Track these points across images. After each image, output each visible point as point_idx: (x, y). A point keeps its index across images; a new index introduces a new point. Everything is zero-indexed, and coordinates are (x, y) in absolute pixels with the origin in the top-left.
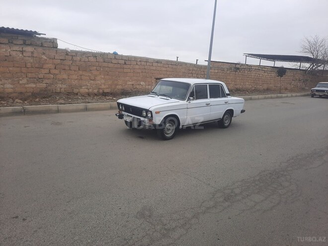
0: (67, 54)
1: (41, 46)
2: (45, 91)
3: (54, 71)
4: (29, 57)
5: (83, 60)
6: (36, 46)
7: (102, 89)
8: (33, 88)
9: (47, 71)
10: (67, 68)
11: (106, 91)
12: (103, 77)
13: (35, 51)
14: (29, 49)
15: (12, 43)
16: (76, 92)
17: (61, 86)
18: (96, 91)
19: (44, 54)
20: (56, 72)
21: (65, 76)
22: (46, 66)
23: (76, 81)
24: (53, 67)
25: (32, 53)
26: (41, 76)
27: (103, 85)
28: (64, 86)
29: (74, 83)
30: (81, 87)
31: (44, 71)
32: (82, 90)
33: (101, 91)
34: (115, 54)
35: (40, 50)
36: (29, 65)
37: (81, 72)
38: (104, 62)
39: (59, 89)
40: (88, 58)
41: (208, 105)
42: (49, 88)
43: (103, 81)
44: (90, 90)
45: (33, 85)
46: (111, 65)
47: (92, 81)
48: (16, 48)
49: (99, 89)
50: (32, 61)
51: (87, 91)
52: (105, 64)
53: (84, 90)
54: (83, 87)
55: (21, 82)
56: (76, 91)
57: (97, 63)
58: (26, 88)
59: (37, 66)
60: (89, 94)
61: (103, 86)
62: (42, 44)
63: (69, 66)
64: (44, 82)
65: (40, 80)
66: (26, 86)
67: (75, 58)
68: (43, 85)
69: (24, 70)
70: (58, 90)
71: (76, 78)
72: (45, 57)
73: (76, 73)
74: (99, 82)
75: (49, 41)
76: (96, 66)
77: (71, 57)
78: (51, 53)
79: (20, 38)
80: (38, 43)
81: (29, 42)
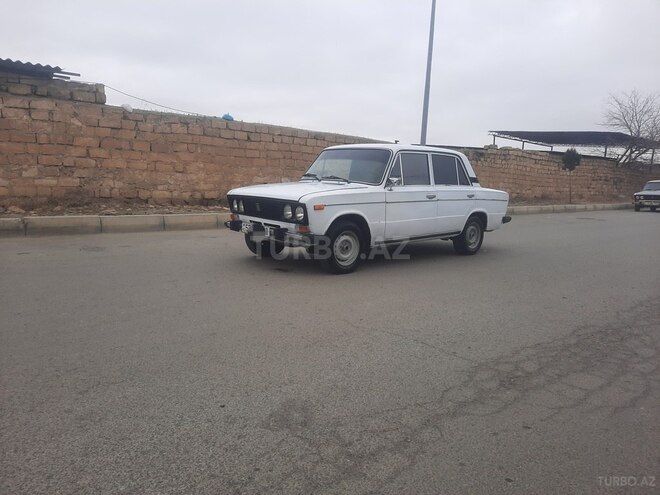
0: (125, 117)
1: (70, 99)
2: (78, 193)
3: (95, 152)
4: (43, 121)
5: (158, 130)
6: (59, 98)
7: (199, 191)
8: (51, 187)
9: (83, 151)
10: (125, 145)
11: (208, 195)
12: (202, 165)
13: (56, 108)
14: (44, 105)
15: (7, 91)
16: (146, 198)
17: (111, 183)
18: (187, 196)
19: (76, 115)
20: (102, 153)
21: (121, 164)
22: (80, 141)
23: (145, 174)
24: (94, 142)
25: (51, 113)
26: (69, 161)
27: (202, 183)
28: (118, 184)
29: (141, 177)
30: (155, 186)
31: (74, 152)
32: (158, 192)
33: (198, 195)
34: (228, 119)
35: (68, 106)
36: (43, 138)
37: (154, 156)
38: (204, 135)
39: (108, 190)
40: (170, 126)
41: (431, 198)
42: (86, 187)
43: (202, 175)
44: (175, 194)
45: (52, 181)
46: (218, 142)
47: (178, 174)
48: (15, 102)
49: (195, 191)
50: (49, 129)
51: (167, 194)
52: (207, 140)
53: (161, 193)
54: (160, 187)
55: (25, 174)
56: (144, 194)
57: (190, 137)
58: (36, 187)
59: (60, 139)
60: (172, 202)
61: (202, 186)
62: (71, 94)
63: (130, 142)
64: (75, 175)
65: (67, 170)
66: (37, 182)
67: (142, 126)
68: (73, 182)
69: (32, 148)
70: (106, 192)
71: (145, 167)
72: (77, 123)
73: (144, 156)
74: (194, 177)
75: (87, 89)
76: (187, 144)
77: (133, 123)
78: (92, 114)
79: (24, 81)
80: (65, 92)
81: (41, 90)
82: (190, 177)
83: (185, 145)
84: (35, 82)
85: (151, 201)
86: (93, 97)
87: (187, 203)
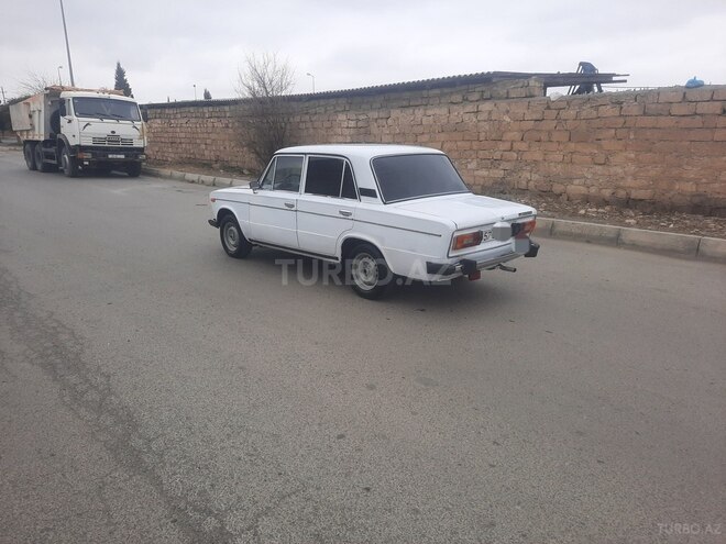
0: (548, 108)
1: (507, 98)
2: (501, 184)
3: (517, 146)
4: (485, 121)
5: (584, 114)
6: (499, 99)
7: (623, 188)
8: (484, 178)
9: (507, 146)
10: (544, 137)
11: (634, 194)
12: (632, 155)
13: (495, 108)
14: (486, 106)
15: (467, 100)
16: (558, 192)
17: (528, 175)
18: (607, 193)
20: (523, 146)
21: (538, 156)
22: (508, 136)
23: (560, 166)
24: (517, 136)
25: (490, 113)
26: (497, 155)
27: (629, 179)
28: (535, 177)
29: (557, 169)
30: (570, 179)
31: (502, 146)
32: (573, 187)
33: (622, 194)
35: (503, 105)
36: (482, 136)
37: (572, 145)
38: (645, 114)
39: (524, 183)
40: (597, 108)
42: (509, 178)
43: (632, 168)
44: (593, 190)
45: (484, 173)
46: (665, 122)
47: (597, 167)
48: (470, 108)
49: (617, 187)
51: (583, 190)
52: (648, 121)
53: (576, 188)
54: (576, 182)
55: (469, 166)
56: (557, 188)
57: (622, 120)
58: (475, 177)
59: (493, 136)
60: (586, 200)
61: (629, 182)
62: (508, 93)
63: (549, 132)
64: (501, 167)
65: (495, 163)
66: (476, 173)
68: (498, 173)
69: (475, 145)
70: (523, 185)
71: (561, 159)
72: (508, 119)
73: (561, 147)
74: (619, 170)
75: (521, 85)
76: (616, 129)
77: (556, 112)
78: (519, 109)
79: (477, 90)
80: (503, 92)
81: (487, 95)
82: (612, 170)
83: (613, 131)
84: (484, 88)
85: (565, 197)
86: (523, 92)
87: (606, 203)
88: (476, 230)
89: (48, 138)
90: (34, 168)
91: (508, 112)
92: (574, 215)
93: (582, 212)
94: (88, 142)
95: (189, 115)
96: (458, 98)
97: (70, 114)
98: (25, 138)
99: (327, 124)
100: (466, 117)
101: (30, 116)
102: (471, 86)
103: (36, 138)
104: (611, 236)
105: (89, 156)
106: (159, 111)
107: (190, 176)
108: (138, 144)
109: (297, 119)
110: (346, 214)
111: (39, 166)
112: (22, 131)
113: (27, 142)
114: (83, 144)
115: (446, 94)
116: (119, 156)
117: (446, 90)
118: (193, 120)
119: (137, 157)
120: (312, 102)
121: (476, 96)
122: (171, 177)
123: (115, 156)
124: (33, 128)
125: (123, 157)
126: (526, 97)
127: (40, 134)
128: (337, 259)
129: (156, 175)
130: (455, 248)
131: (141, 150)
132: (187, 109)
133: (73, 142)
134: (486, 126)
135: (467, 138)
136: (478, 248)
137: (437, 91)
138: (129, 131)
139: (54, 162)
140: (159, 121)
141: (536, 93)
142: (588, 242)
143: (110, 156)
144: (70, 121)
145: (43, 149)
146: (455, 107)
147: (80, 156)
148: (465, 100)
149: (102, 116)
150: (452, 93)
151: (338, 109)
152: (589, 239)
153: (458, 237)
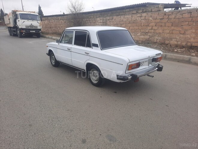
0: (165, 15)
2: (148, 40)
3: (154, 28)
4: (143, 19)
5: (177, 17)
6: (148, 12)
7: (190, 42)
8: (142, 38)
9: (150, 28)
10: (163, 25)
11: (193, 44)
12: (194, 31)
13: (147, 15)
14: (144, 14)
15: (138, 13)
16: (167, 43)
17: (157, 38)
18: (184, 44)
20: (156, 28)
21: (161, 31)
22: (151, 24)
24: (153, 24)
25: (145, 17)
26: (147, 31)
27: (192, 39)
28: (160, 38)
29: (167, 36)
30: (171, 39)
32: (172, 42)
33: (189, 44)
35: (150, 14)
36: (143, 24)
37: (173, 28)
40: (182, 14)
42: (150, 39)
43: (194, 35)
44: (179, 43)
45: (143, 37)
47: (181, 35)
48: (139, 15)
49: (188, 42)
51: (176, 43)
53: (173, 42)
54: (174, 40)
55: (138, 35)
56: (167, 42)
57: (191, 18)
58: (139, 38)
59: (146, 25)
60: (177, 46)
61: (192, 40)
62: (151, 10)
63: (165, 23)
64: (148, 35)
65: (146, 33)
66: (140, 37)
67: (170, 17)
68: (147, 37)
69: (140, 28)
70: (155, 41)
71: (169, 32)
72: (151, 19)
73: (169, 28)
74: (189, 36)
75: (156, 7)
76: (189, 22)
77: (167, 16)
78: (155, 15)
79: (141, 9)
80: (150, 9)
81: (145, 10)
82: (186, 36)
83: (187, 23)
84: (143, 8)
85: (169, 45)
86: (157, 9)
87: (183, 47)
88: (138, 62)
89: (14, 26)
90: (11, 35)
91: (151, 16)
92: (173, 51)
93: (176, 50)
94: (24, 27)
95: (55, 19)
96: (135, 12)
97: (19, 19)
98: (8, 26)
99: (94, 21)
100: (137, 18)
101: (9, 20)
102: (139, 8)
103: (11, 26)
104: (187, 60)
105: (24, 31)
106: (47, 18)
107: (54, 37)
108: (39, 28)
109: (85, 20)
110: (87, 54)
111: (12, 34)
112: (7, 24)
113: (9, 27)
114: (23, 28)
115: (131, 11)
116: (33, 31)
117: (131, 9)
118: (56, 21)
119: (39, 31)
120: (90, 14)
121: (141, 11)
122: (48, 38)
123: (32, 31)
124: (10, 23)
125: (34, 32)
126: (158, 11)
127: (12, 25)
128: (85, 70)
129: (45, 37)
130: (129, 70)
131: (40, 30)
132: (54, 17)
133: (20, 27)
134: (143, 21)
135: (137, 25)
136: (138, 69)
137: (128, 10)
138: (36, 24)
139: (15, 33)
140: (47, 21)
141: (161, 10)
142: (178, 62)
143: (31, 31)
144: (19, 21)
145: (13, 29)
146: (134, 15)
147: (22, 31)
148: (137, 12)
149: (28, 19)
150: (133, 10)
151: (97, 16)
152: (179, 61)
153: (130, 65)
